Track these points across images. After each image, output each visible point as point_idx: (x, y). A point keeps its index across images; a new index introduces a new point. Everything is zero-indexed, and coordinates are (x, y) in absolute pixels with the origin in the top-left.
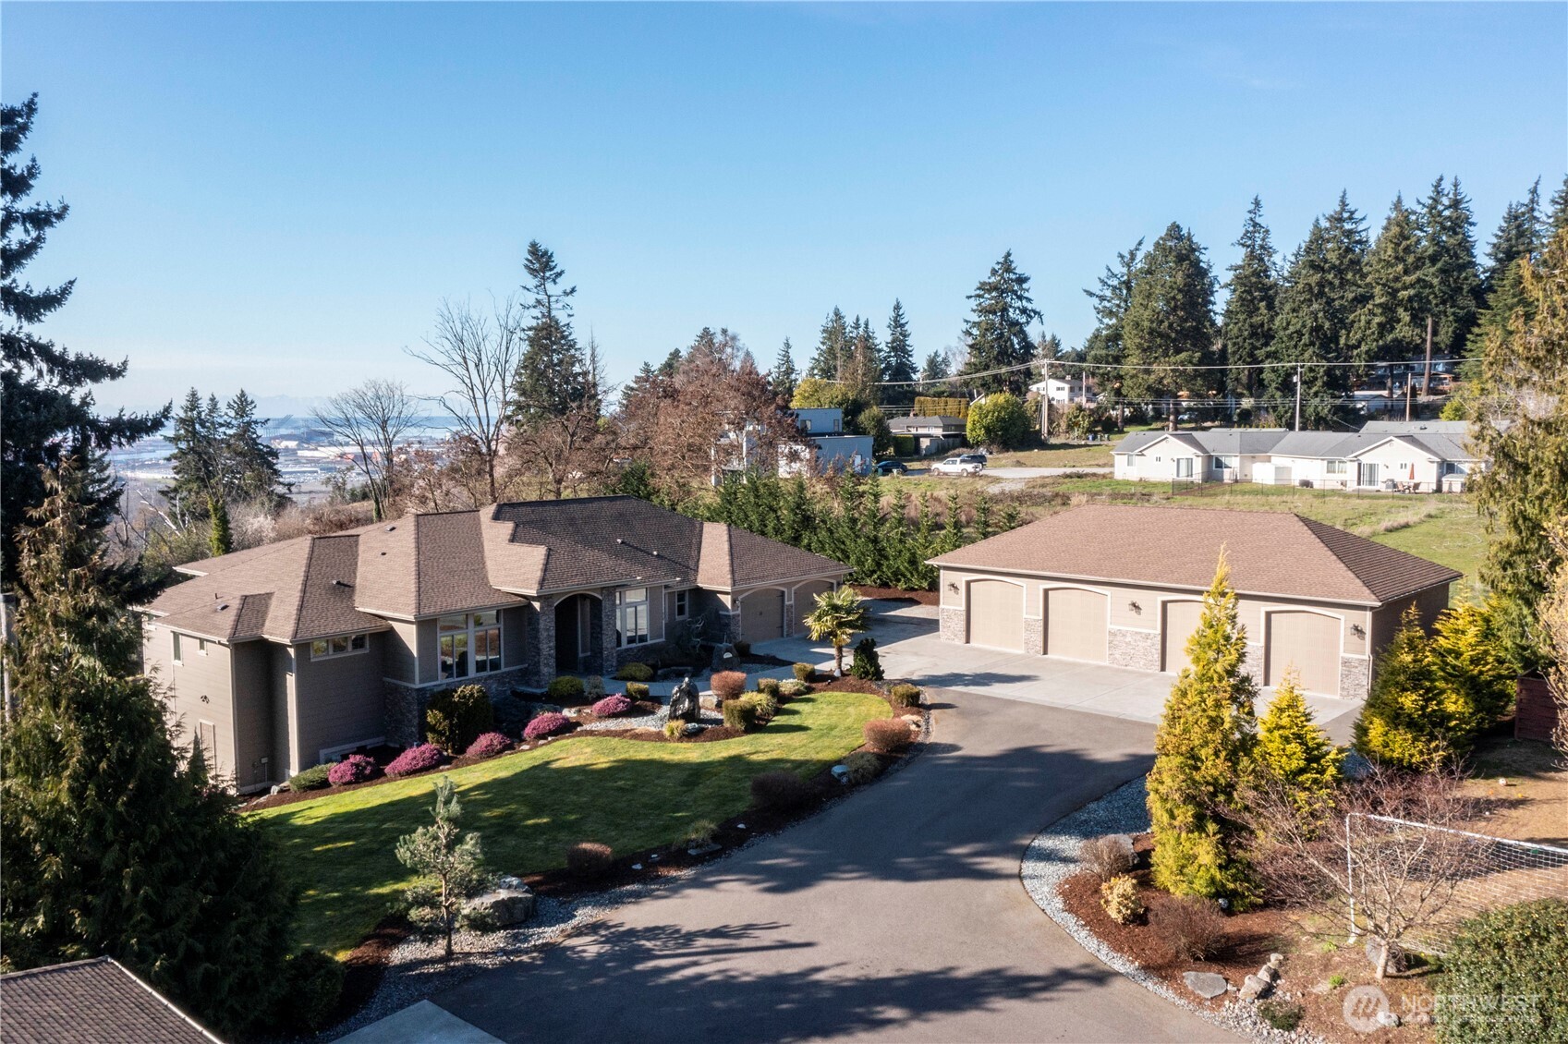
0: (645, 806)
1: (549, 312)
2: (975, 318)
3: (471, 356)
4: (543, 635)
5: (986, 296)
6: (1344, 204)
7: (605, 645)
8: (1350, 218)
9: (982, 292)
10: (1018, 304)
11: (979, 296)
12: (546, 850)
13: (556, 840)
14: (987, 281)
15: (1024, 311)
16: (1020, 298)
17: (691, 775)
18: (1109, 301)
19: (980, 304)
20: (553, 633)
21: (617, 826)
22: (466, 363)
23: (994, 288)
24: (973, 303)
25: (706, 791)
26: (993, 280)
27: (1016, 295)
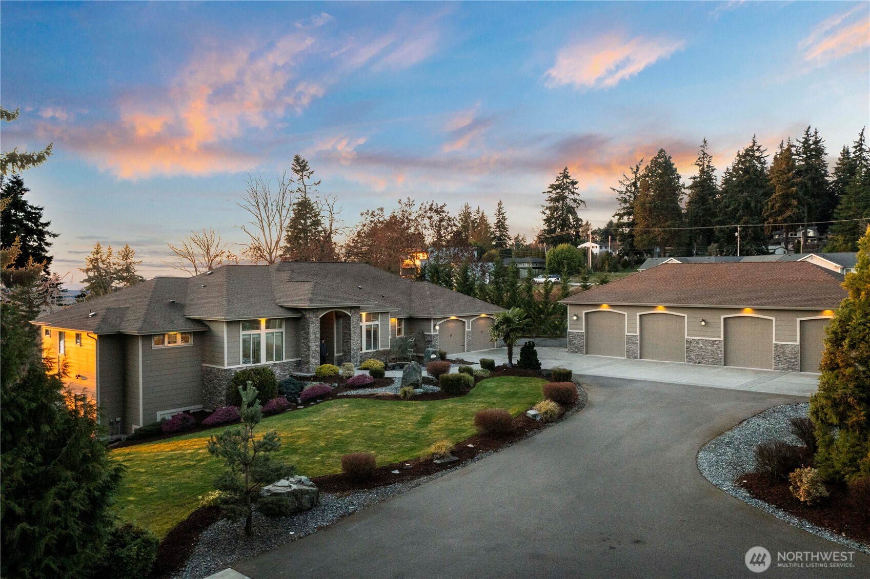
0: (394, 435)
1: (305, 195)
2: (549, 204)
3: (261, 201)
4: (312, 336)
5: (554, 192)
6: (754, 142)
7: (352, 347)
8: (758, 150)
9: (551, 190)
10: (572, 196)
11: (551, 192)
12: (322, 463)
13: (329, 457)
14: (554, 183)
15: (575, 201)
16: (573, 193)
17: (423, 418)
18: (625, 194)
19: (550, 197)
20: (318, 336)
21: (375, 447)
22: (258, 206)
23: (558, 187)
24: (547, 196)
25: (438, 427)
26: (557, 183)
27: (571, 191)
